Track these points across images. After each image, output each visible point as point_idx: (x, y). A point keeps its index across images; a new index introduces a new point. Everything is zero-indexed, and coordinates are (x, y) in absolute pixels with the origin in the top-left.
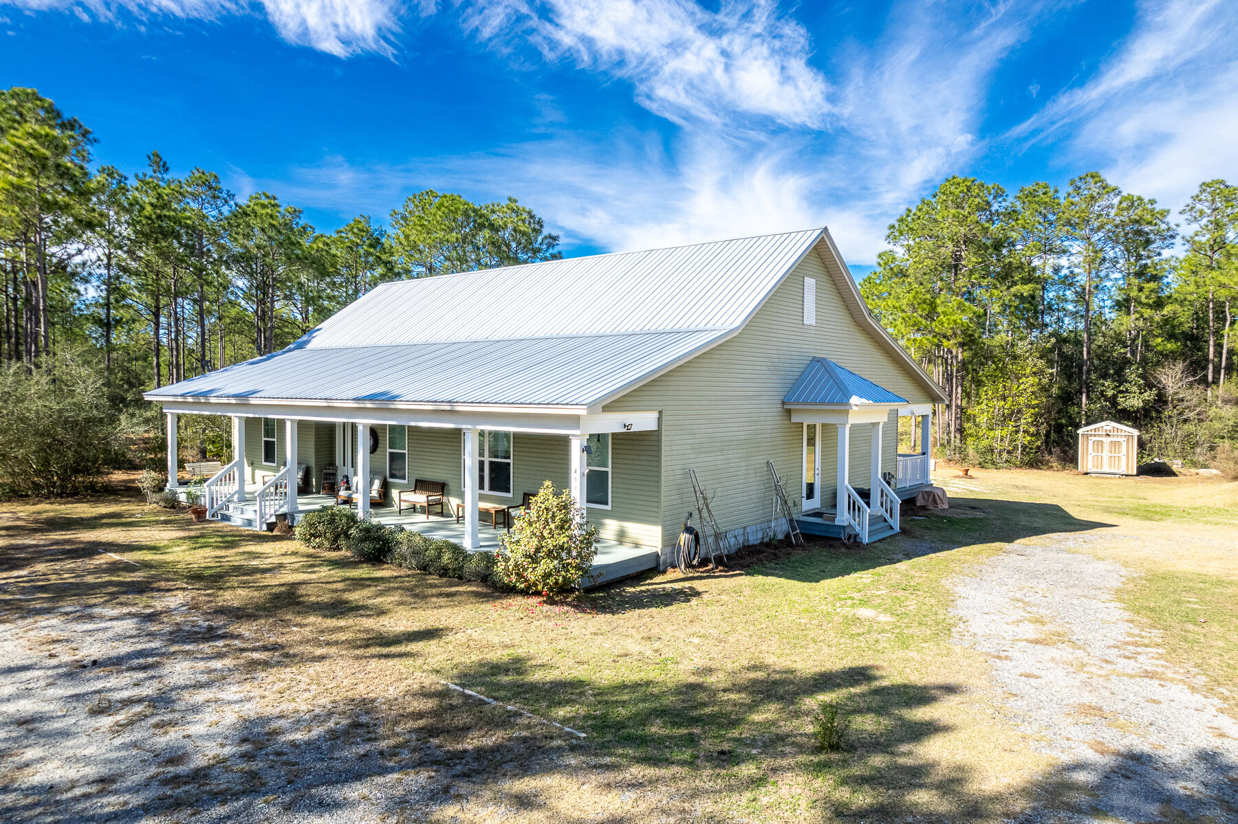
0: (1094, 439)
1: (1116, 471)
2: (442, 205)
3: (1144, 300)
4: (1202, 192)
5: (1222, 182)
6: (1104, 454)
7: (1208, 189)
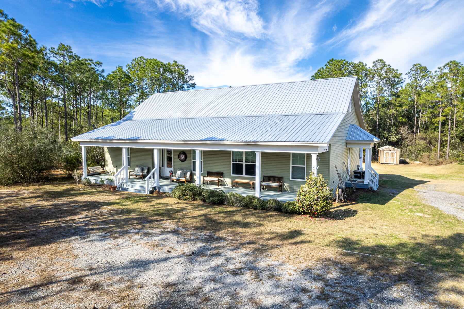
0: (385, 152)
1: (393, 163)
2: (151, 62)
3: (397, 104)
4: (413, 67)
5: (420, 64)
6: (389, 157)
7: (415, 67)
